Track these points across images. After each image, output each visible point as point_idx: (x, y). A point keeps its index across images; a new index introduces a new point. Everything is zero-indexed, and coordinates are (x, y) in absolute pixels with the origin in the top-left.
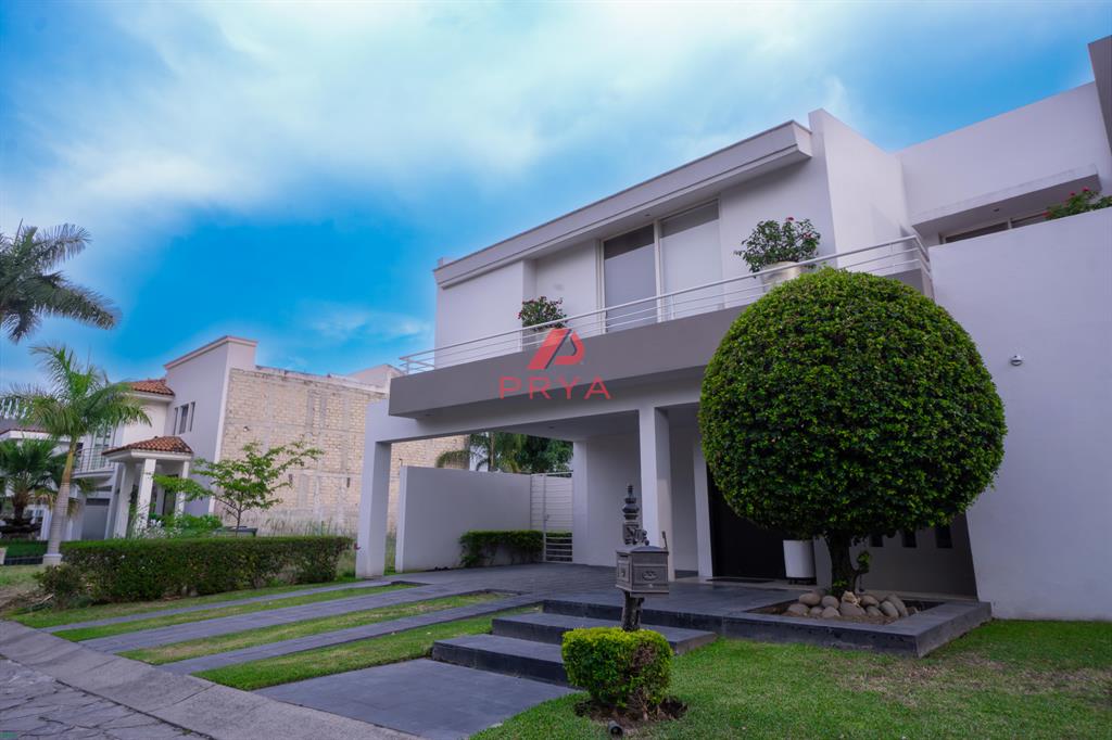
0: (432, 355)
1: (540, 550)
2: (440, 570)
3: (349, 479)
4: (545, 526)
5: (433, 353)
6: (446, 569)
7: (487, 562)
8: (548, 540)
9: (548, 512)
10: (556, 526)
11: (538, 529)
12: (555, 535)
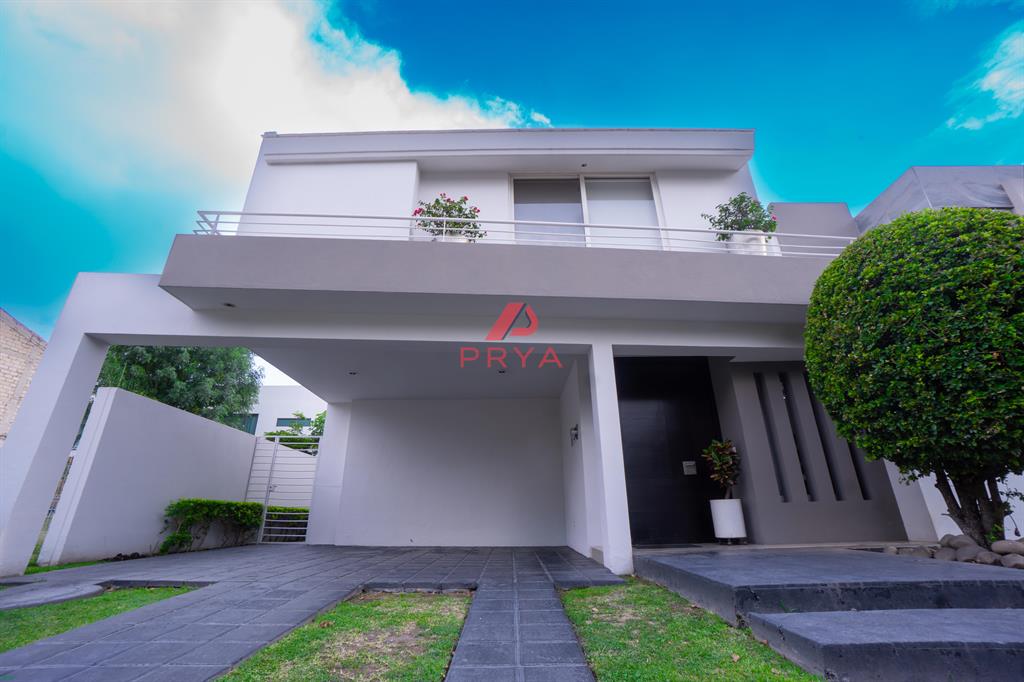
0: (237, 218)
1: (257, 526)
2: (126, 558)
4: (267, 499)
5: (239, 217)
6: (135, 556)
7: (196, 543)
8: (269, 517)
9: (274, 482)
10: (280, 500)
11: (261, 502)
12: (275, 510)
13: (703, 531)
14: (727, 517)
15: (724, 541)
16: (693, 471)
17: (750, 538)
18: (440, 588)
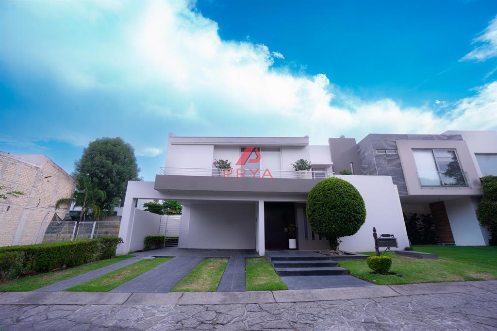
1: (163, 242)
2: (139, 251)
3: (9, 207)
4: (166, 234)
7: (151, 248)
8: (166, 240)
9: (167, 229)
10: (168, 235)
11: (164, 235)
12: (171, 238)
13: (287, 246)
14: (292, 243)
15: (291, 249)
16: (287, 231)
17: (297, 249)
18: (222, 258)
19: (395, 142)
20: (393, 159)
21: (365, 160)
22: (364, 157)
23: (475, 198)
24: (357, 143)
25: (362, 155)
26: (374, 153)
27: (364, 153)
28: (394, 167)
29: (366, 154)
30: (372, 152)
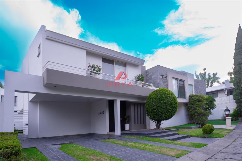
15: (126, 130)
16: (121, 120)
17: (130, 130)
19: (167, 72)
20: (165, 82)
21: (151, 80)
22: (151, 78)
23: (186, 104)
24: (146, 69)
25: (149, 77)
26: (159, 77)
27: (151, 76)
28: (165, 86)
29: (153, 77)
30: (158, 76)
